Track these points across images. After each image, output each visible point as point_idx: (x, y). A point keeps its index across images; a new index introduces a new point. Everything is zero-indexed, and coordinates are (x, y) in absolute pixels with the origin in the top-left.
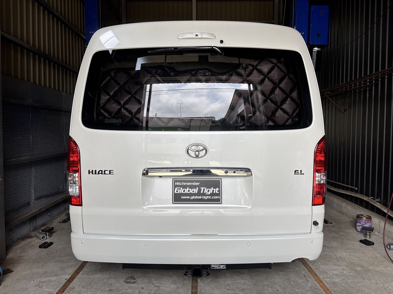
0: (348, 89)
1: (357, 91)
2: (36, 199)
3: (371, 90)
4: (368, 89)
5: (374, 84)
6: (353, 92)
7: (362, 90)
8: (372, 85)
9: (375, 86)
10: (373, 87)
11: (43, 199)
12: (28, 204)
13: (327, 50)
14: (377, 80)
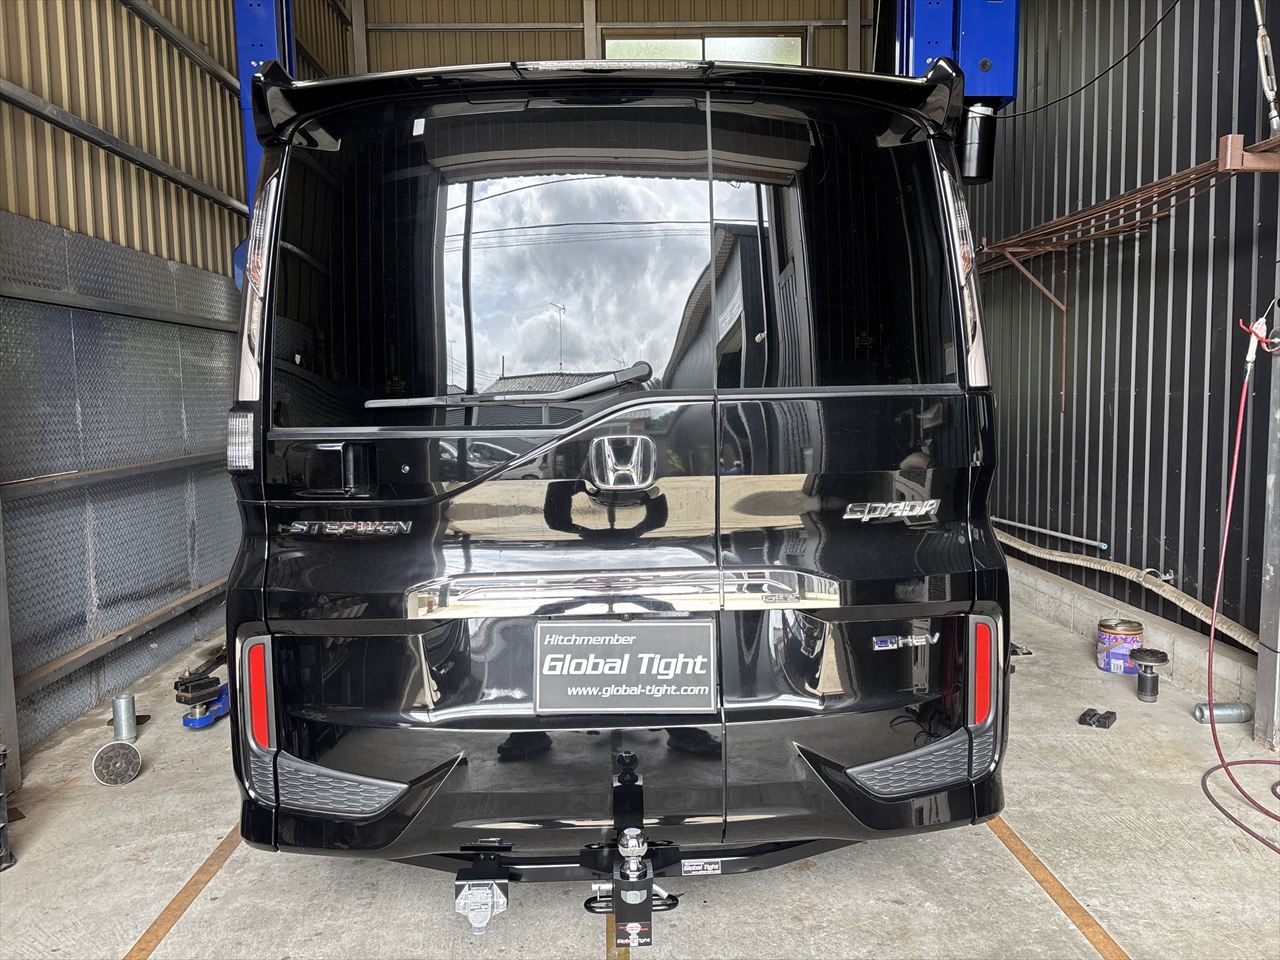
0: (1079, 234)
1: (1106, 241)
2: (104, 607)
3: (1145, 239)
4: (1137, 235)
5: (1155, 220)
6: (1092, 245)
7: (1121, 238)
8: (1151, 222)
9: (1157, 223)
10: (1154, 227)
11: (124, 607)
12: (80, 620)
13: (1015, 112)
14: (1164, 205)
